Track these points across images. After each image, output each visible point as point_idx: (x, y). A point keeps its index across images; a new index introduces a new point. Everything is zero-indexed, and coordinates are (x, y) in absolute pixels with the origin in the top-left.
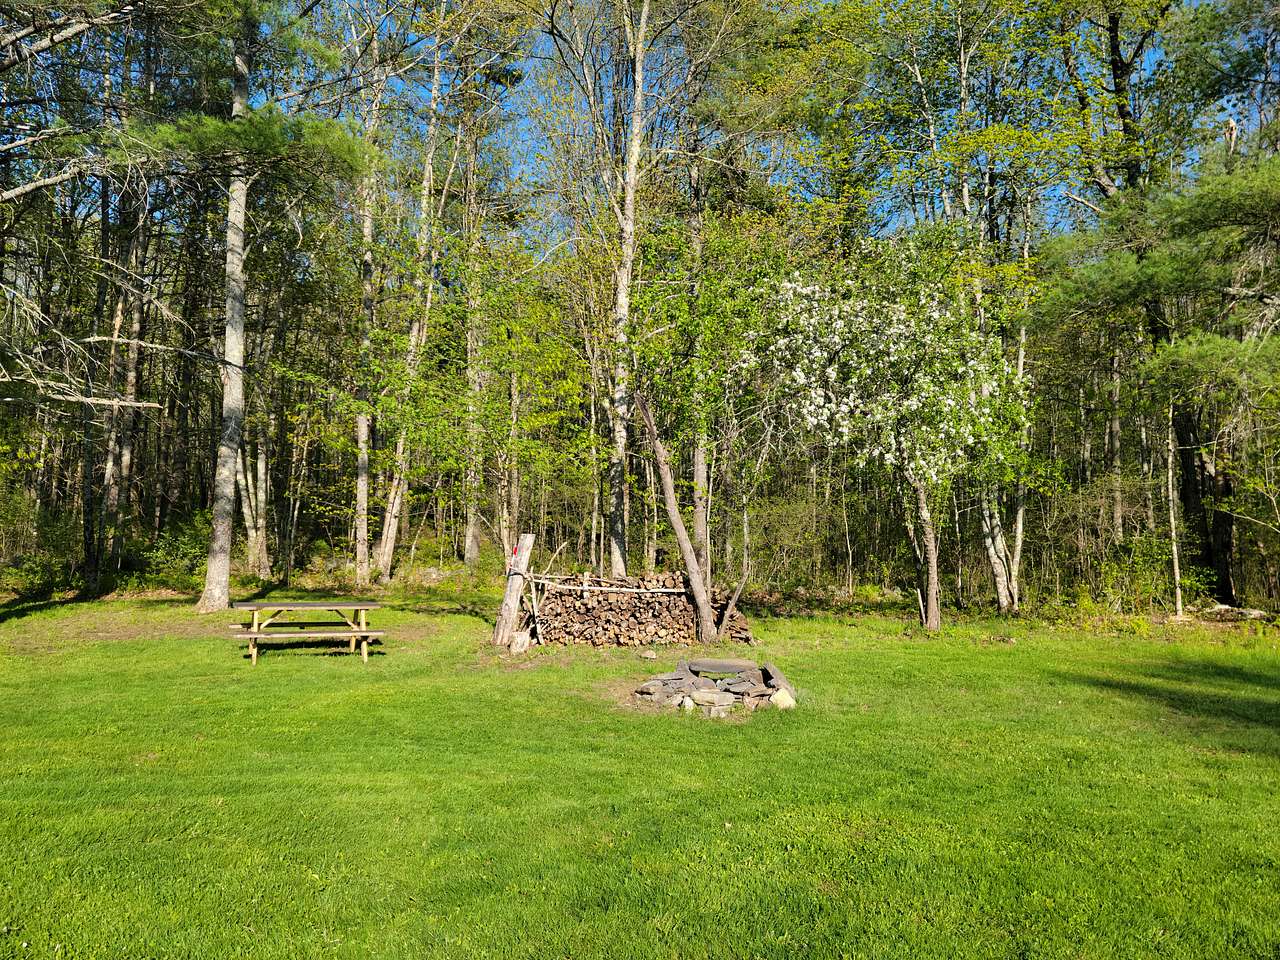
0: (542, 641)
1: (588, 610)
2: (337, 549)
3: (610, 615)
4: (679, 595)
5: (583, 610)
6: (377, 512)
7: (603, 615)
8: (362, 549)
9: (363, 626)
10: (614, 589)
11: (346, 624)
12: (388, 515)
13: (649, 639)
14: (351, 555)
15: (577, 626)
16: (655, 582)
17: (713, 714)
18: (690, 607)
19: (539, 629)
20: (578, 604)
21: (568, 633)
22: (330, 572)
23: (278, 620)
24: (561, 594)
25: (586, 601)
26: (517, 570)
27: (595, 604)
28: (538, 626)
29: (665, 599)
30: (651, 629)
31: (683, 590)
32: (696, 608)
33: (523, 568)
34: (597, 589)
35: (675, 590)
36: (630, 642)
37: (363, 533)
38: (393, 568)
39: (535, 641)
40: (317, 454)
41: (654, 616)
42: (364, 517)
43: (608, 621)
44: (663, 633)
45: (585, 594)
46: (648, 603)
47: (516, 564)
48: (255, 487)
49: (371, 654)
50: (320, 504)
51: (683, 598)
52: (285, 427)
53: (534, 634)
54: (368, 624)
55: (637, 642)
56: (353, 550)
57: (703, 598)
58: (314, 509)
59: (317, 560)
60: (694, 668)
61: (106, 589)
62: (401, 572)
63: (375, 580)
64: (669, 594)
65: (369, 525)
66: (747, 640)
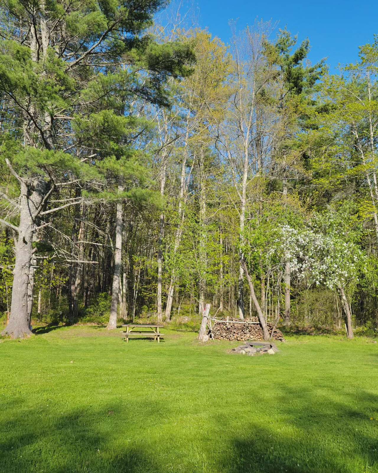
0: (213, 338)
1: (228, 329)
2: (151, 309)
3: (235, 331)
4: (257, 324)
5: (226, 329)
6: (165, 295)
7: (233, 330)
8: (160, 309)
9: (158, 332)
10: (237, 322)
11: (153, 332)
12: (169, 296)
13: (247, 338)
14: (156, 311)
15: (225, 334)
16: (249, 320)
17: (250, 355)
18: (261, 328)
19: (213, 335)
20: (225, 327)
21: (222, 336)
22: (148, 317)
23: (134, 330)
24: (220, 324)
25: (227, 326)
26: (205, 315)
27: (230, 327)
28: (212, 334)
29: (253, 325)
30: (248, 335)
31: (258, 323)
32: (263, 329)
33: (207, 315)
34: (231, 322)
35: (256, 323)
36: (241, 340)
37: (160, 303)
38: (171, 316)
39: (211, 339)
40: (144, 272)
41: (249, 331)
42: (160, 297)
43: (234, 333)
44: (252, 337)
45: (227, 324)
46: (247, 327)
47: (205, 314)
48: (122, 286)
49: (160, 341)
50: (145, 292)
51: (259, 325)
52: (132, 263)
53: (211, 337)
54: (160, 332)
55: (244, 340)
56: (157, 309)
57: (264, 325)
58: (143, 294)
59: (144, 313)
60: (251, 344)
61: (75, 322)
62: (174, 318)
63: (164, 320)
64: (254, 324)
65: (162, 300)
66: (281, 340)
